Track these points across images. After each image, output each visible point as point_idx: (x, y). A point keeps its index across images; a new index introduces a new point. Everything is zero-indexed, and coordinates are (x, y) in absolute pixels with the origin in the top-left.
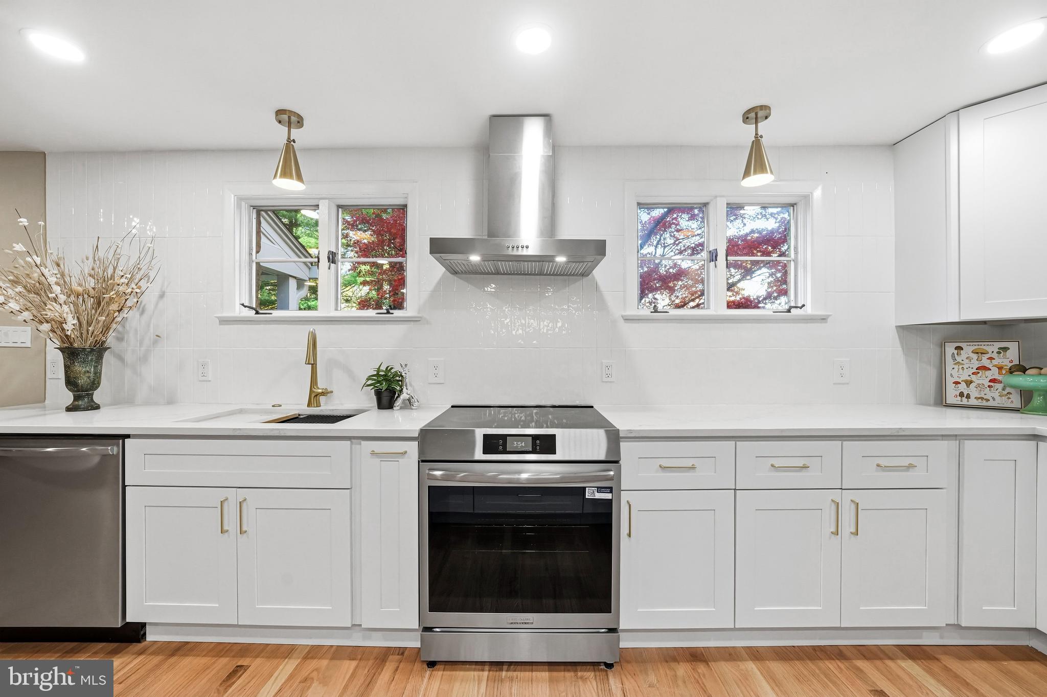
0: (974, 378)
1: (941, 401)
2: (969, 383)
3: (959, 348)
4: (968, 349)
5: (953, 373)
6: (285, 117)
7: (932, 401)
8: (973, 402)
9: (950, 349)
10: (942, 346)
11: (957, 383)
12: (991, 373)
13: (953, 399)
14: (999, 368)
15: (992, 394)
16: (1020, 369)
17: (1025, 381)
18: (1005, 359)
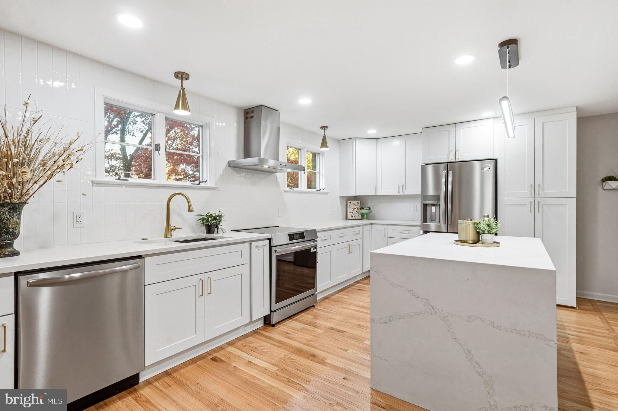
0: (353, 211)
1: (347, 218)
2: (352, 213)
3: (350, 203)
4: (352, 203)
5: (350, 210)
6: (180, 75)
7: (345, 219)
8: (353, 218)
9: (348, 202)
10: (347, 202)
11: (350, 213)
12: (356, 210)
13: (349, 217)
14: (358, 208)
15: (356, 215)
16: (362, 208)
17: (364, 211)
18: (359, 206)
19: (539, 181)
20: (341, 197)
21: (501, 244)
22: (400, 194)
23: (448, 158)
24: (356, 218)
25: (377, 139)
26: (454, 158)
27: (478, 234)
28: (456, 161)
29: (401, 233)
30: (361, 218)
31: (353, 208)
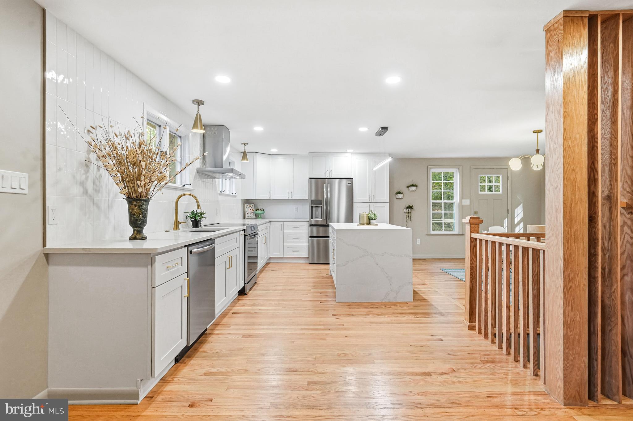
1: (245, 218)
2: (249, 213)
3: (247, 205)
5: (247, 211)
7: (243, 218)
8: (250, 218)
9: (246, 205)
11: (247, 214)
12: (252, 211)
13: (247, 217)
14: (253, 210)
15: (252, 215)
16: (257, 210)
17: (258, 212)
18: (253, 208)
19: (373, 194)
20: (241, 200)
21: (378, 225)
22: (289, 199)
23: (325, 175)
24: (252, 218)
25: (271, 155)
26: (329, 176)
27: (369, 220)
28: (330, 177)
29: (293, 227)
30: (255, 218)
31: (249, 209)
